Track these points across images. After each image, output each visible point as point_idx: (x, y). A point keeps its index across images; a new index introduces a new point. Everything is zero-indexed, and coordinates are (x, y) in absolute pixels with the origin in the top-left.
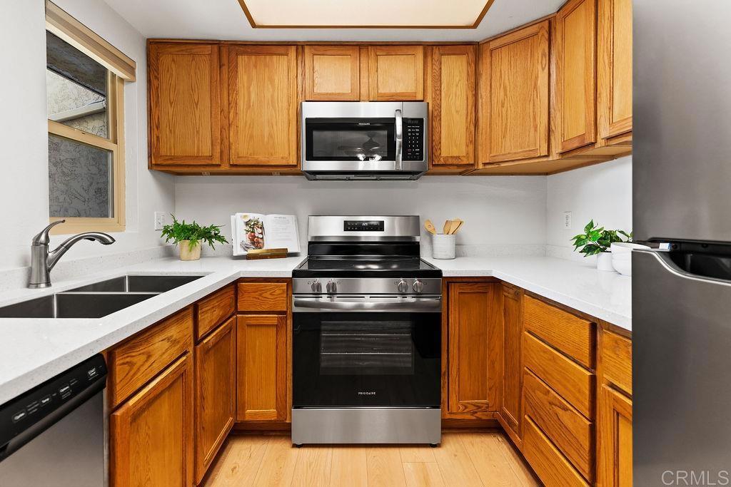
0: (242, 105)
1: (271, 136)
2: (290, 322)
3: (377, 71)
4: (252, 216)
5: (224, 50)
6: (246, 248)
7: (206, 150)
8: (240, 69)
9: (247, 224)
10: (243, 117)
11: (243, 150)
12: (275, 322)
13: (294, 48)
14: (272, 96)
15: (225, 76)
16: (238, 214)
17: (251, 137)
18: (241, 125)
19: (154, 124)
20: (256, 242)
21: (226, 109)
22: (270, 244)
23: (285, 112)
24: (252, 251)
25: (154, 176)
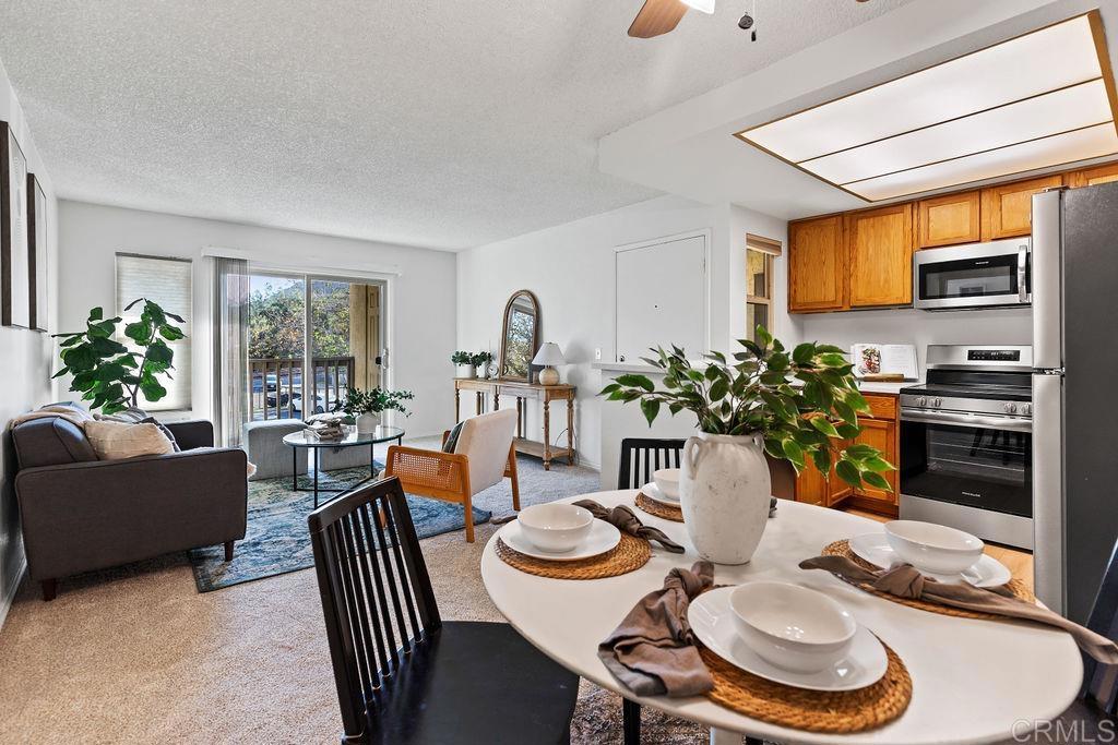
0: (861, 258)
1: (886, 281)
2: (898, 428)
3: (1001, 210)
4: (868, 346)
5: (847, 219)
6: (864, 372)
7: (831, 297)
8: (861, 231)
9: (864, 352)
10: (862, 267)
11: (861, 294)
12: (885, 426)
13: (909, 206)
14: (888, 248)
15: (847, 238)
16: (857, 345)
17: (869, 282)
18: (860, 275)
19: (792, 282)
20: (872, 367)
21: (847, 263)
22: (887, 369)
23: (900, 259)
24: (868, 375)
25: (792, 319)
